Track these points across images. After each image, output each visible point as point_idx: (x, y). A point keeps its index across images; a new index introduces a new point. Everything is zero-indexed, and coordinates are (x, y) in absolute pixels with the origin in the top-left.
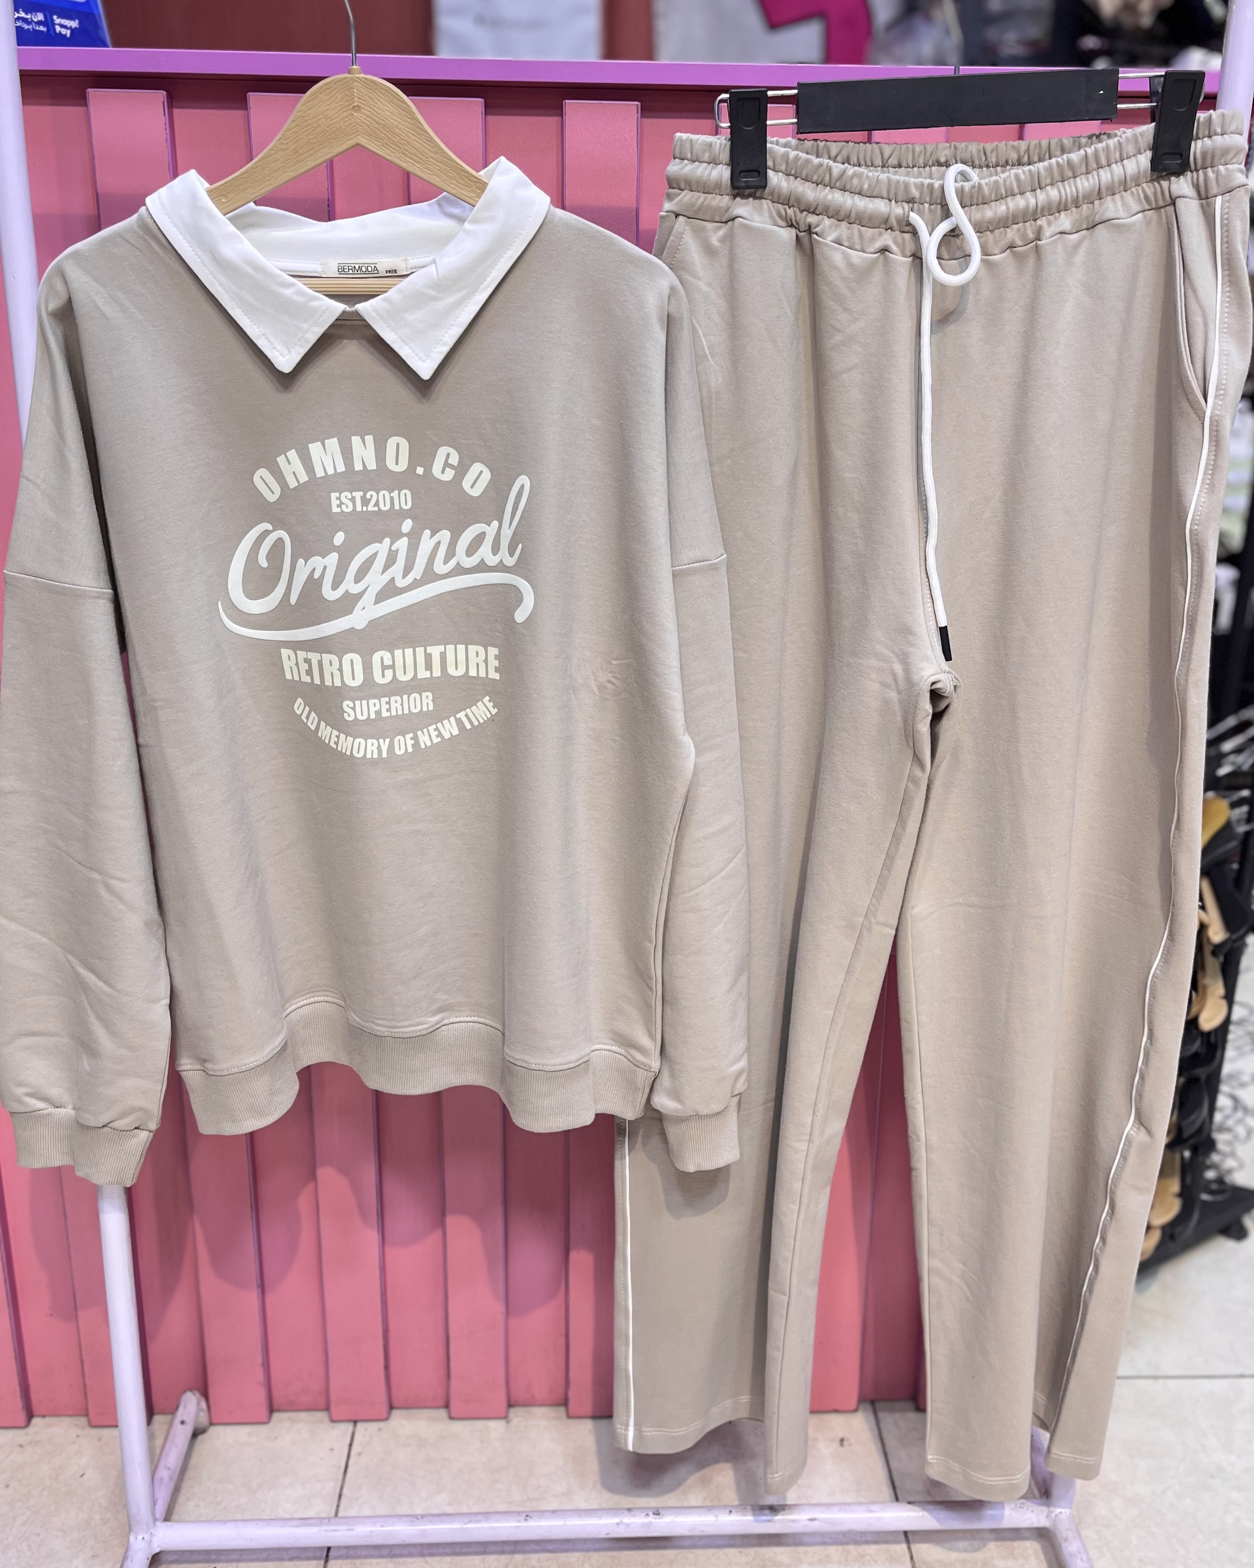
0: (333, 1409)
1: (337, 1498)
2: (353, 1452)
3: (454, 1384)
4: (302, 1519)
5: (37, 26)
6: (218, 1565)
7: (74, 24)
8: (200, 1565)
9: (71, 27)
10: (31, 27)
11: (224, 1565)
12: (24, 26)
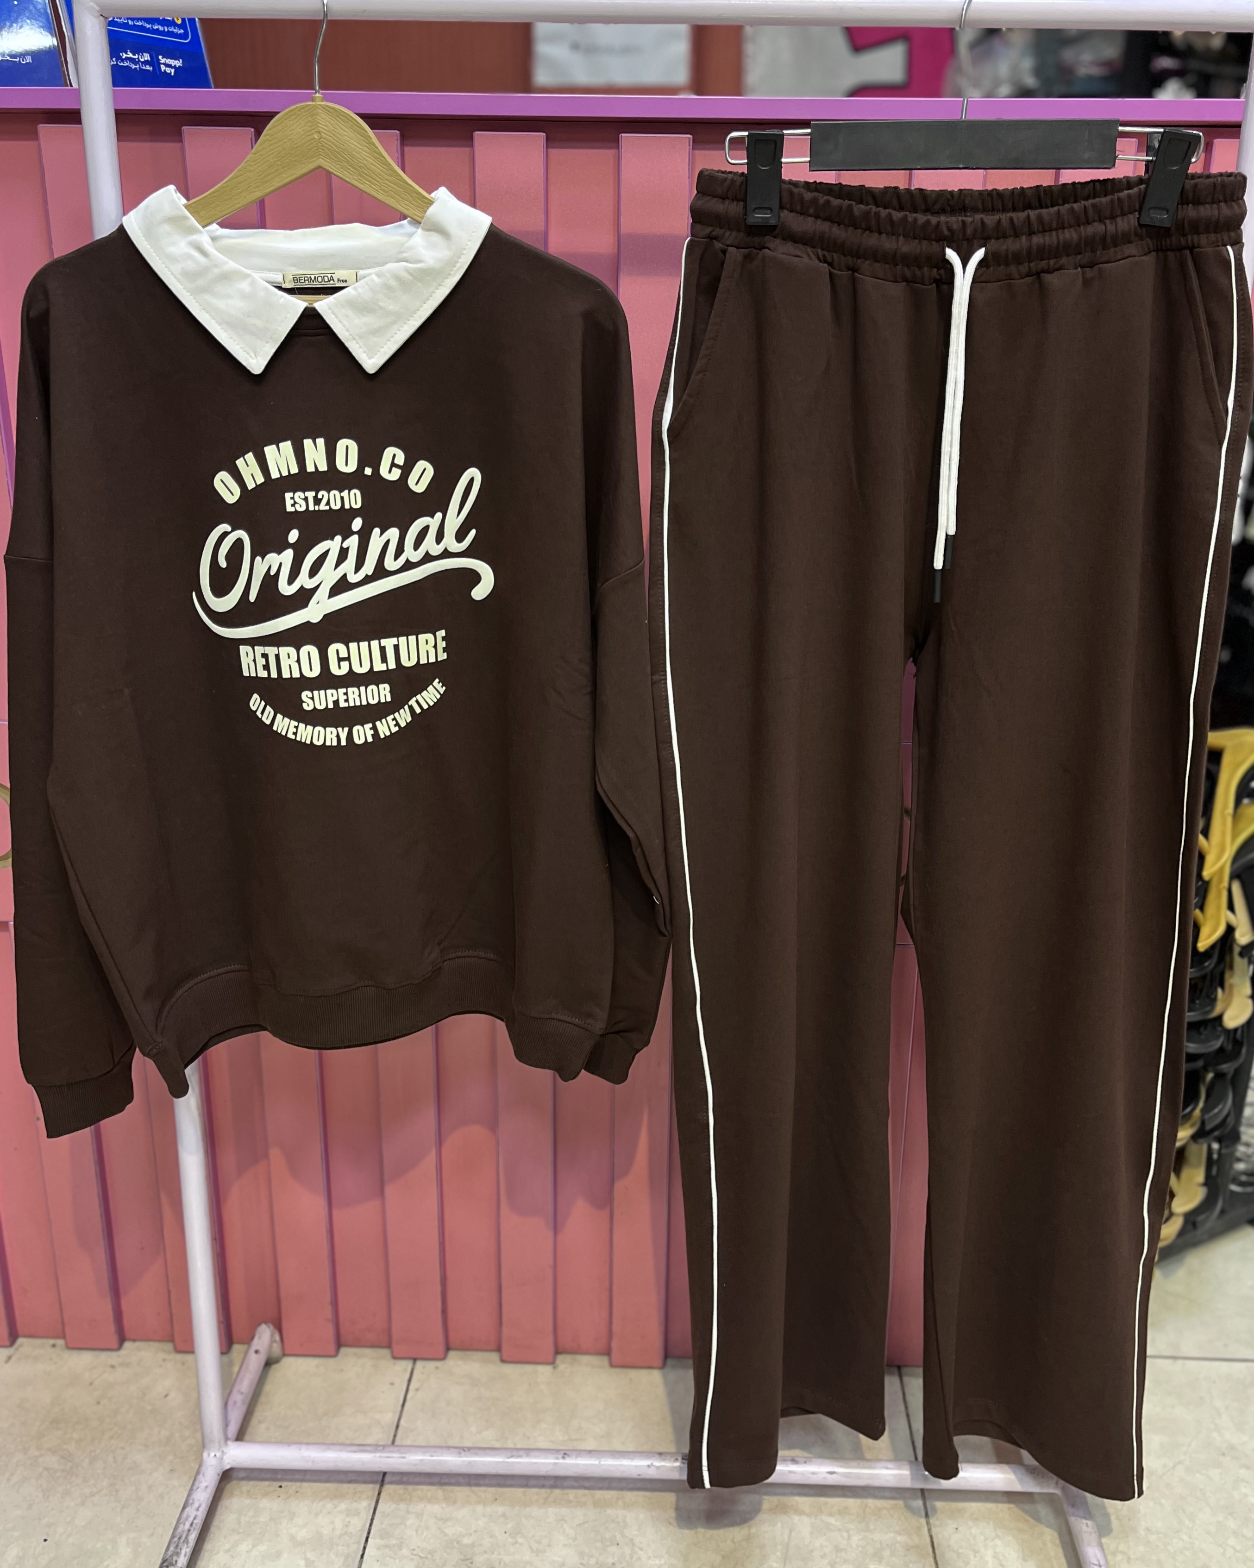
0: (394, 1346)
1: (394, 1428)
2: (411, 1387)
3: (505, 1329)
4: (359, 1445)
5: (144, 65)
6: (284, 1484)
7: (178, 63)
8: (267, 1483)
9: (175, 66)
10: (138, 67)
11: (289, 1484)
12: (131, 66)
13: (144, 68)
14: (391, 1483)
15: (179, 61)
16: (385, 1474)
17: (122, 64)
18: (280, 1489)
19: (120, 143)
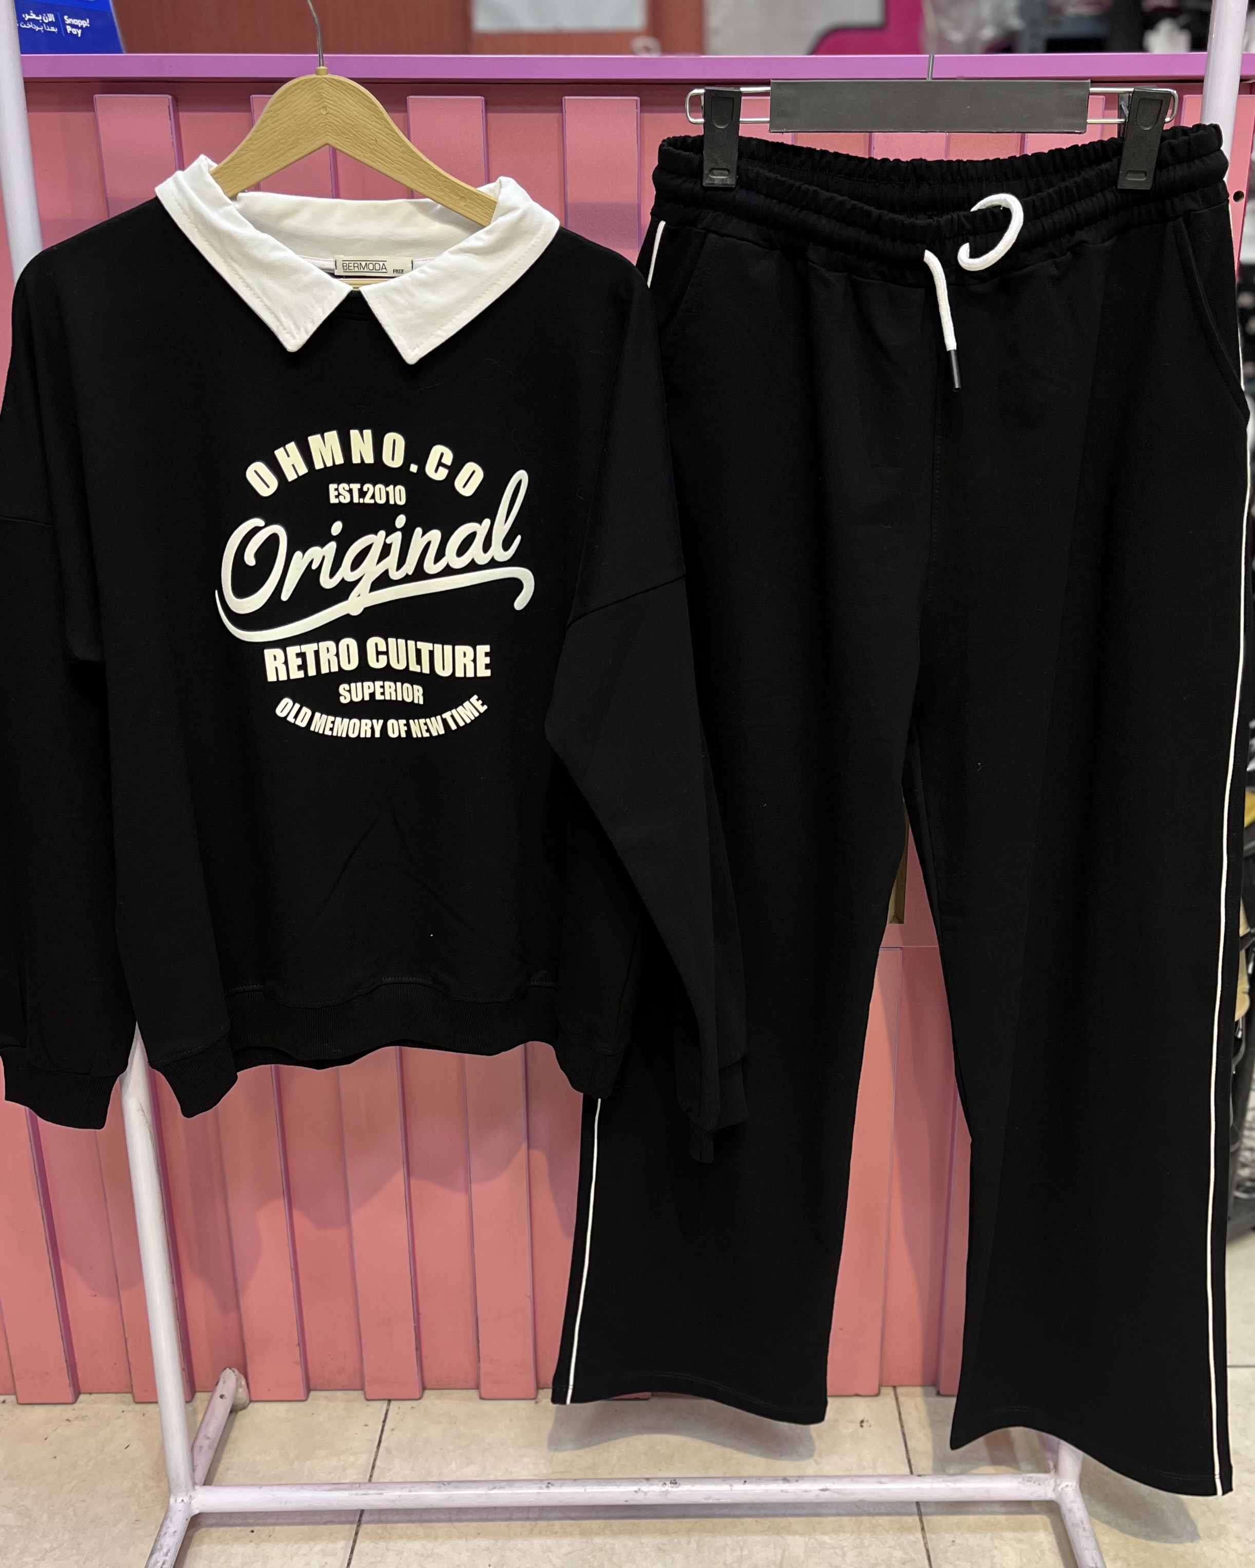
0: (367, 1387)
1: (370, 1466)
2: (386, 1430)
3: (482, 1365)
4: (335, 1484)
5: (48, 27)
6: (256, 1529)
7: (84, 23)
8: (238, 1528)
9: (82, 26)
10: (42, 29)
11: (261, 1528)
12: (35, 28)
13: (49, 30)
14: (368, 1523)
15: (86, 21)
16: (362, 1512)
17: (25, 26)
18: (252, 1533)
19: (32, 114)
